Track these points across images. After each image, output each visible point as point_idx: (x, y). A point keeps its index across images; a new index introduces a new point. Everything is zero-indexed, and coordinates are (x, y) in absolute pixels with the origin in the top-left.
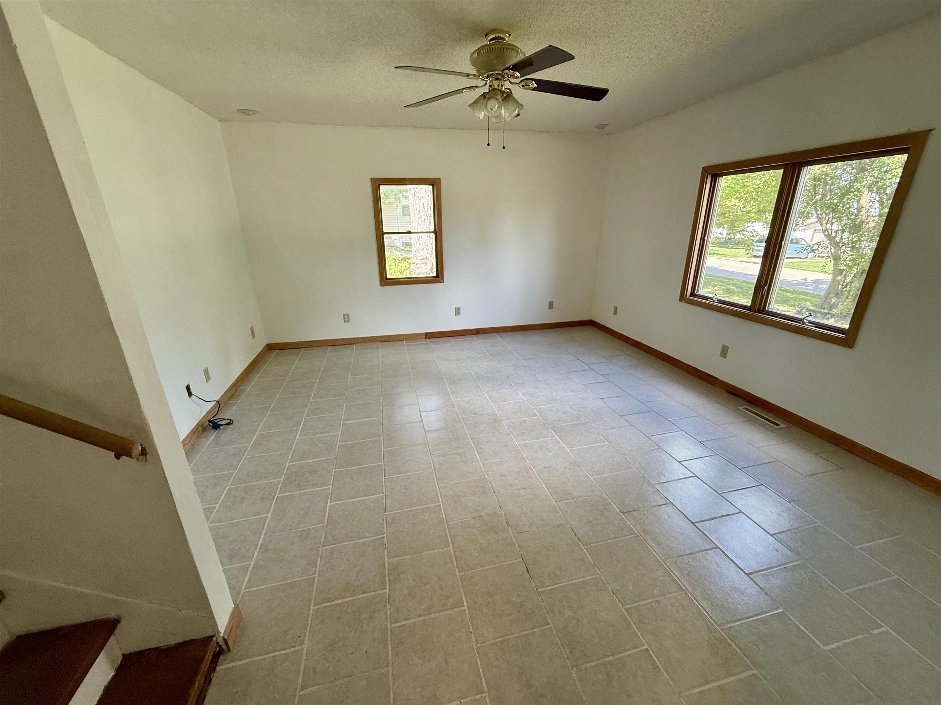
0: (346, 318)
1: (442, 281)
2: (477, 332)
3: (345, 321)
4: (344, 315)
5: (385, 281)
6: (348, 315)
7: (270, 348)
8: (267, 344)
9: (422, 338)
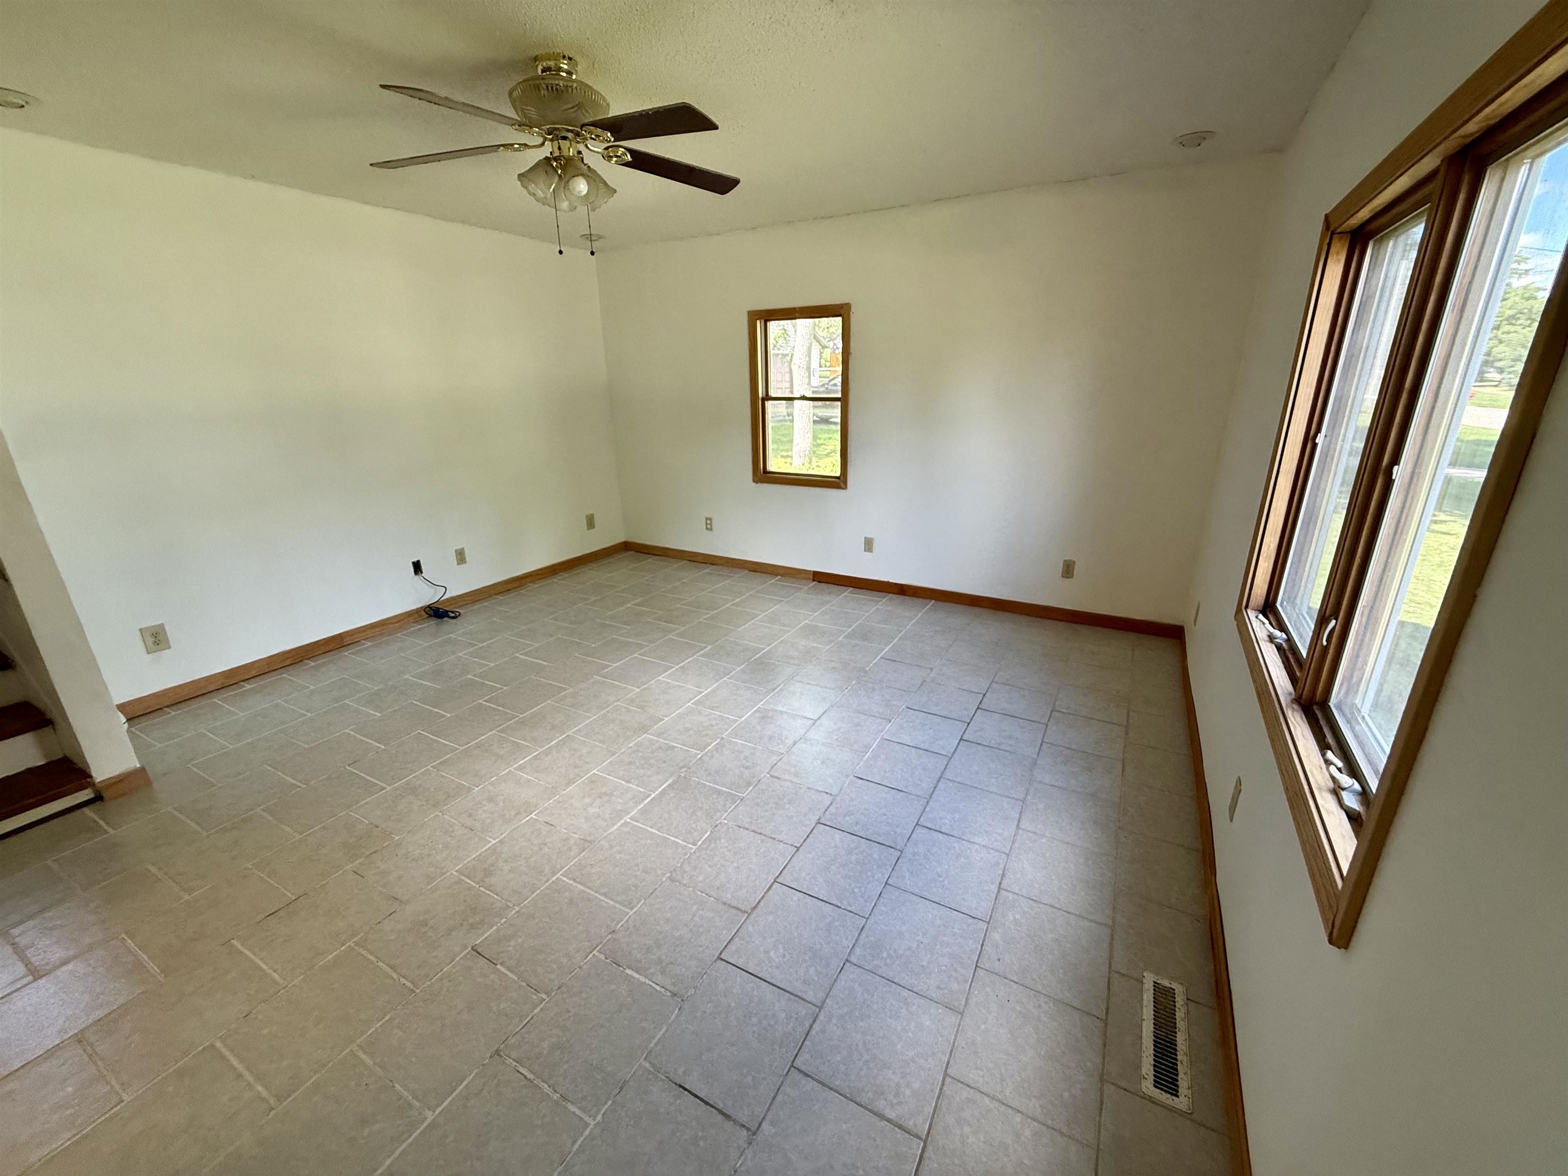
0: (709, 524)
1: (844, 487)
2: (902, 590)
3: (707, 529)
4: (707, 519)
5: (763, 475)
6: (710, 519)
7: (626, 547)
8: (625, 542)
9: (807, 579)
